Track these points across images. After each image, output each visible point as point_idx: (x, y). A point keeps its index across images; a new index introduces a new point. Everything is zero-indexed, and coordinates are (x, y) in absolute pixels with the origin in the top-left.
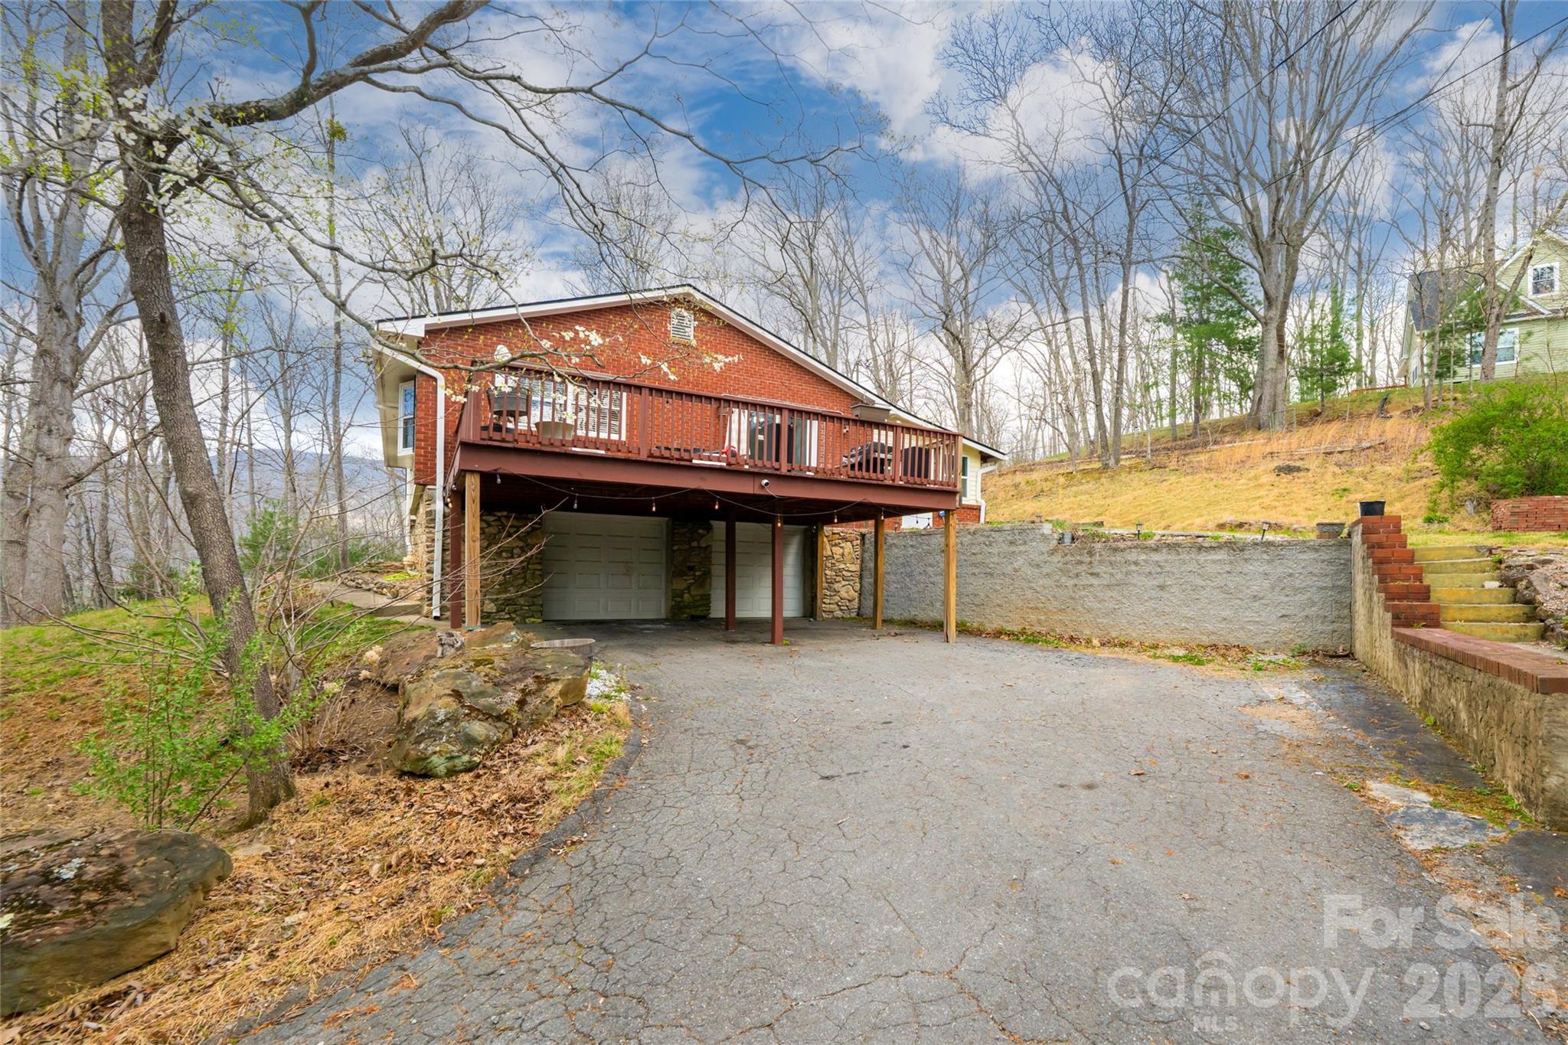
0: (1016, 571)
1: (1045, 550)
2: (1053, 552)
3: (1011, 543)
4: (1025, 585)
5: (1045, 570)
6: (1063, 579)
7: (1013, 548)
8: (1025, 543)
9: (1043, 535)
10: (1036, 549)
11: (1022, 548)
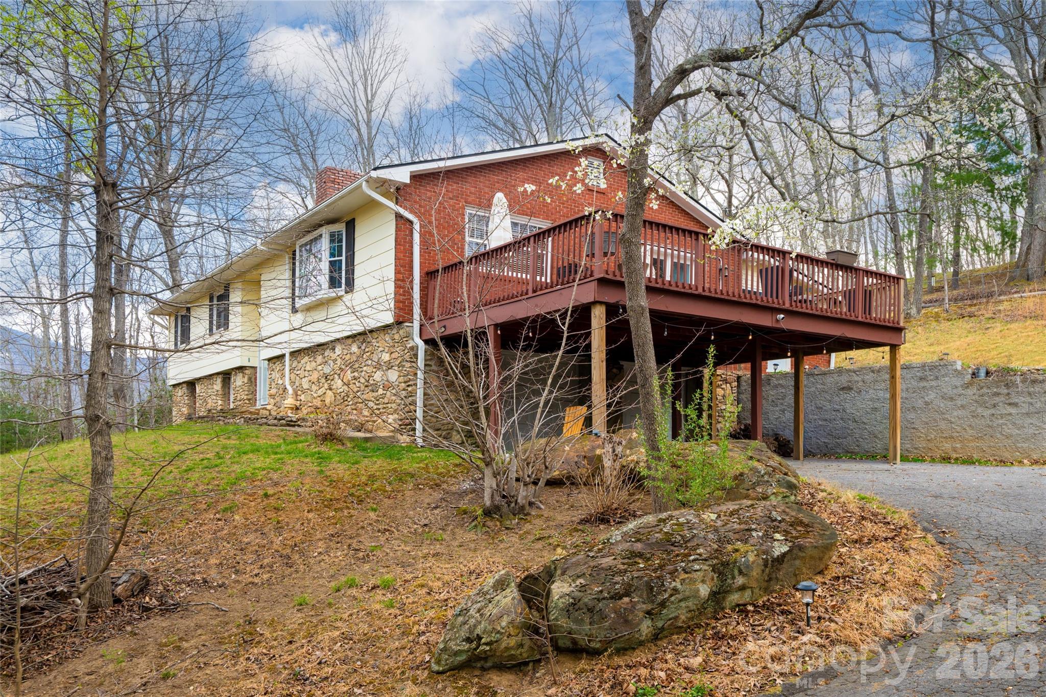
0: (927, 403)
1: (958, 384)
2: (967, 386)
3: (921, 379)
4: (937, 416)
5: (959, 403)
6: (980, 410)
7: (923, 384)
8: (937, 378)
9: (956, 370)
10: (948, 384)
11: (934, 383)
